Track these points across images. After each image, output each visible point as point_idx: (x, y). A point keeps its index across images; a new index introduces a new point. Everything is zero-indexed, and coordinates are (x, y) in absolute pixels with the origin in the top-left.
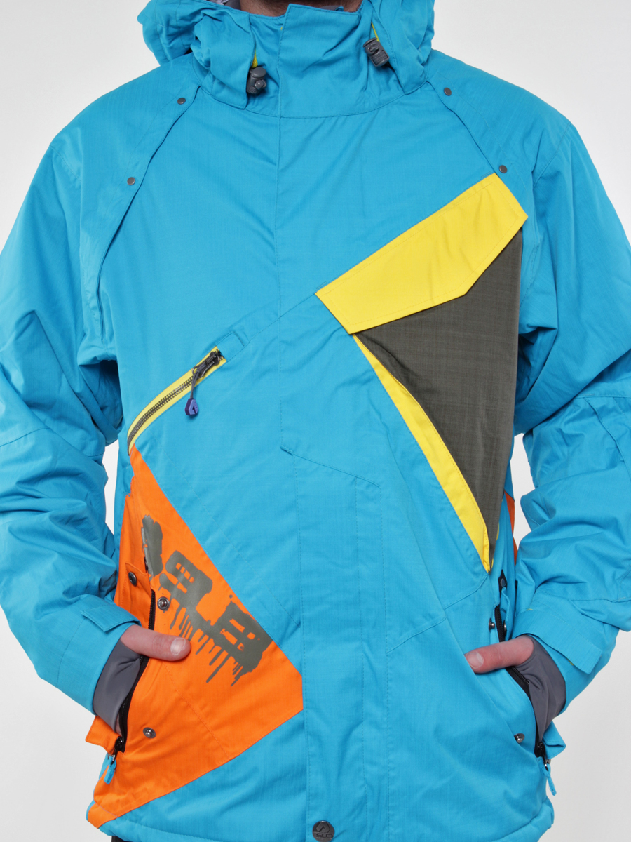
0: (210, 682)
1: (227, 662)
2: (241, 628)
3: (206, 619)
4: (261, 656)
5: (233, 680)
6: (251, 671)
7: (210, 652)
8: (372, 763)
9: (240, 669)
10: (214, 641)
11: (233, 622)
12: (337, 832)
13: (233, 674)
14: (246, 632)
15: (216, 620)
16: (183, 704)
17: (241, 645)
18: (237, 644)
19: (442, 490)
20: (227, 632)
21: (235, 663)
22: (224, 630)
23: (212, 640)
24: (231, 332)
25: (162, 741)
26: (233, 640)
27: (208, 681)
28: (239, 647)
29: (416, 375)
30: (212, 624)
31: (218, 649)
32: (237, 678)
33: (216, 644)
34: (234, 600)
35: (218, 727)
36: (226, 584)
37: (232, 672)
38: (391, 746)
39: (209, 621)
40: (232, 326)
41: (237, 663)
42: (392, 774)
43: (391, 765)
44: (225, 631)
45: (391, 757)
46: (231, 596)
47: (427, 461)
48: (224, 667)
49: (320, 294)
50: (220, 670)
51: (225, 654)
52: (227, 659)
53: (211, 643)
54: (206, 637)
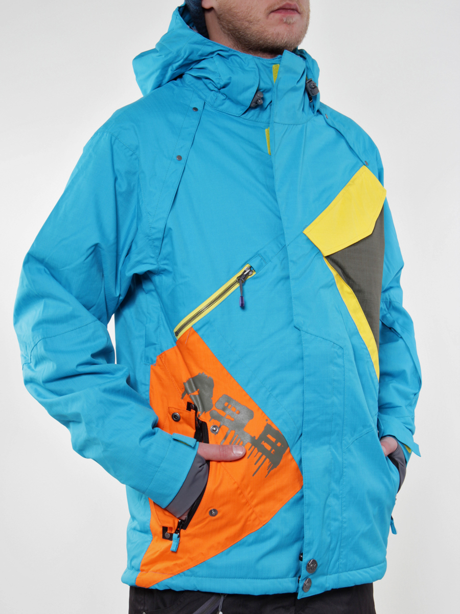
0: (255, 476)
1: (265, 462)
2: (273, 440)
3: (253, 435)
4: (282, 456)
5: (267, 473)
6: (276, 467)
7: (255, 456)
8: (335, 520)
9: (271, 466)
10: (258, 449)
11: (269, 436)
12: (319, 564)
13: (267, 470)
14: (276, 442)
15: (258, 436)
16: (239, 491)
17: (273, 450)
18: (271, 450)
19: (367, 350)
20: (265, 443)
22: (263, 442)
23: (256, 449)
24: (257, 254)
25: (221, 518)
26: (268, 447)
27: (253, 475)
28: (272, 452)
29: (354, 282)
30: (256, 438)
31: (260, 454)
32: (269, 472)
33: (259, 451)
34: (269, 422)
35: (257, 505)
36: (262, 413)
38: (344, 508)
40: (258, 251)
41: (270, 462)
42: (345, 525)
43: (344, 520)
45: (344, 515)
46: (267, 420)
47: (358, 332)
48: (263, 465)
49: (305, 232)
50: (261, 468)
51: (264, 457)
52: (265, 460)
53: (256, 450)
54: (253, 447)
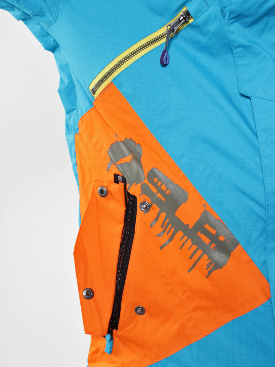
1: (202, 259)
2: (213, 232)
3: (186, 223)
5: (207, 274)
7: (189, 249)
9: (212, 266)
10: (192, 241)
11: (207, 226)
13: (207, 269)
14: (217, 235)
15: (193, 224)
17: (213, 245)
18: (210, 244)
20: (202, 234)
21: (208, 260)
22: (199, 232)
23: (190, 240)
26: (207, 241)
28: (211, 247)
30: (190, 227)
31: (194, 247)
32: (210, 273)
33: (193, 244)
34: (207, 209)
36: (200, 196)
37: (206, 267)
39: (188, 225)
41: (210, 260)
44: (201, 233)
46: (204, 206)
48: (199, 262)
50: (197, 265)
51: (200, 252)
52: (201, 256)
53: (189, 242)
54: (186, 238)
